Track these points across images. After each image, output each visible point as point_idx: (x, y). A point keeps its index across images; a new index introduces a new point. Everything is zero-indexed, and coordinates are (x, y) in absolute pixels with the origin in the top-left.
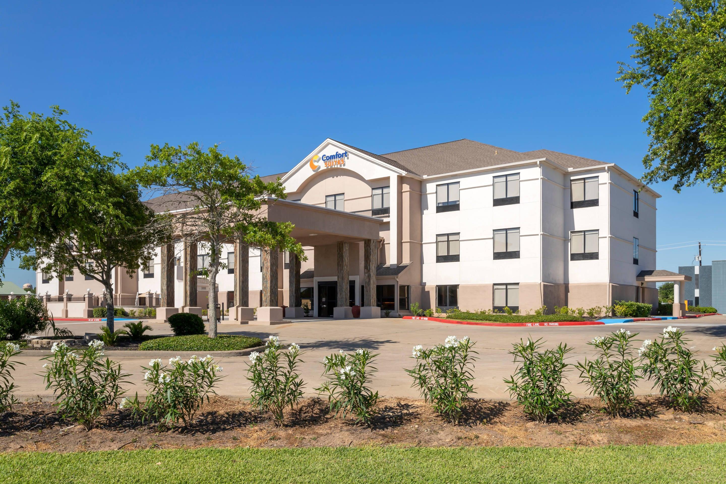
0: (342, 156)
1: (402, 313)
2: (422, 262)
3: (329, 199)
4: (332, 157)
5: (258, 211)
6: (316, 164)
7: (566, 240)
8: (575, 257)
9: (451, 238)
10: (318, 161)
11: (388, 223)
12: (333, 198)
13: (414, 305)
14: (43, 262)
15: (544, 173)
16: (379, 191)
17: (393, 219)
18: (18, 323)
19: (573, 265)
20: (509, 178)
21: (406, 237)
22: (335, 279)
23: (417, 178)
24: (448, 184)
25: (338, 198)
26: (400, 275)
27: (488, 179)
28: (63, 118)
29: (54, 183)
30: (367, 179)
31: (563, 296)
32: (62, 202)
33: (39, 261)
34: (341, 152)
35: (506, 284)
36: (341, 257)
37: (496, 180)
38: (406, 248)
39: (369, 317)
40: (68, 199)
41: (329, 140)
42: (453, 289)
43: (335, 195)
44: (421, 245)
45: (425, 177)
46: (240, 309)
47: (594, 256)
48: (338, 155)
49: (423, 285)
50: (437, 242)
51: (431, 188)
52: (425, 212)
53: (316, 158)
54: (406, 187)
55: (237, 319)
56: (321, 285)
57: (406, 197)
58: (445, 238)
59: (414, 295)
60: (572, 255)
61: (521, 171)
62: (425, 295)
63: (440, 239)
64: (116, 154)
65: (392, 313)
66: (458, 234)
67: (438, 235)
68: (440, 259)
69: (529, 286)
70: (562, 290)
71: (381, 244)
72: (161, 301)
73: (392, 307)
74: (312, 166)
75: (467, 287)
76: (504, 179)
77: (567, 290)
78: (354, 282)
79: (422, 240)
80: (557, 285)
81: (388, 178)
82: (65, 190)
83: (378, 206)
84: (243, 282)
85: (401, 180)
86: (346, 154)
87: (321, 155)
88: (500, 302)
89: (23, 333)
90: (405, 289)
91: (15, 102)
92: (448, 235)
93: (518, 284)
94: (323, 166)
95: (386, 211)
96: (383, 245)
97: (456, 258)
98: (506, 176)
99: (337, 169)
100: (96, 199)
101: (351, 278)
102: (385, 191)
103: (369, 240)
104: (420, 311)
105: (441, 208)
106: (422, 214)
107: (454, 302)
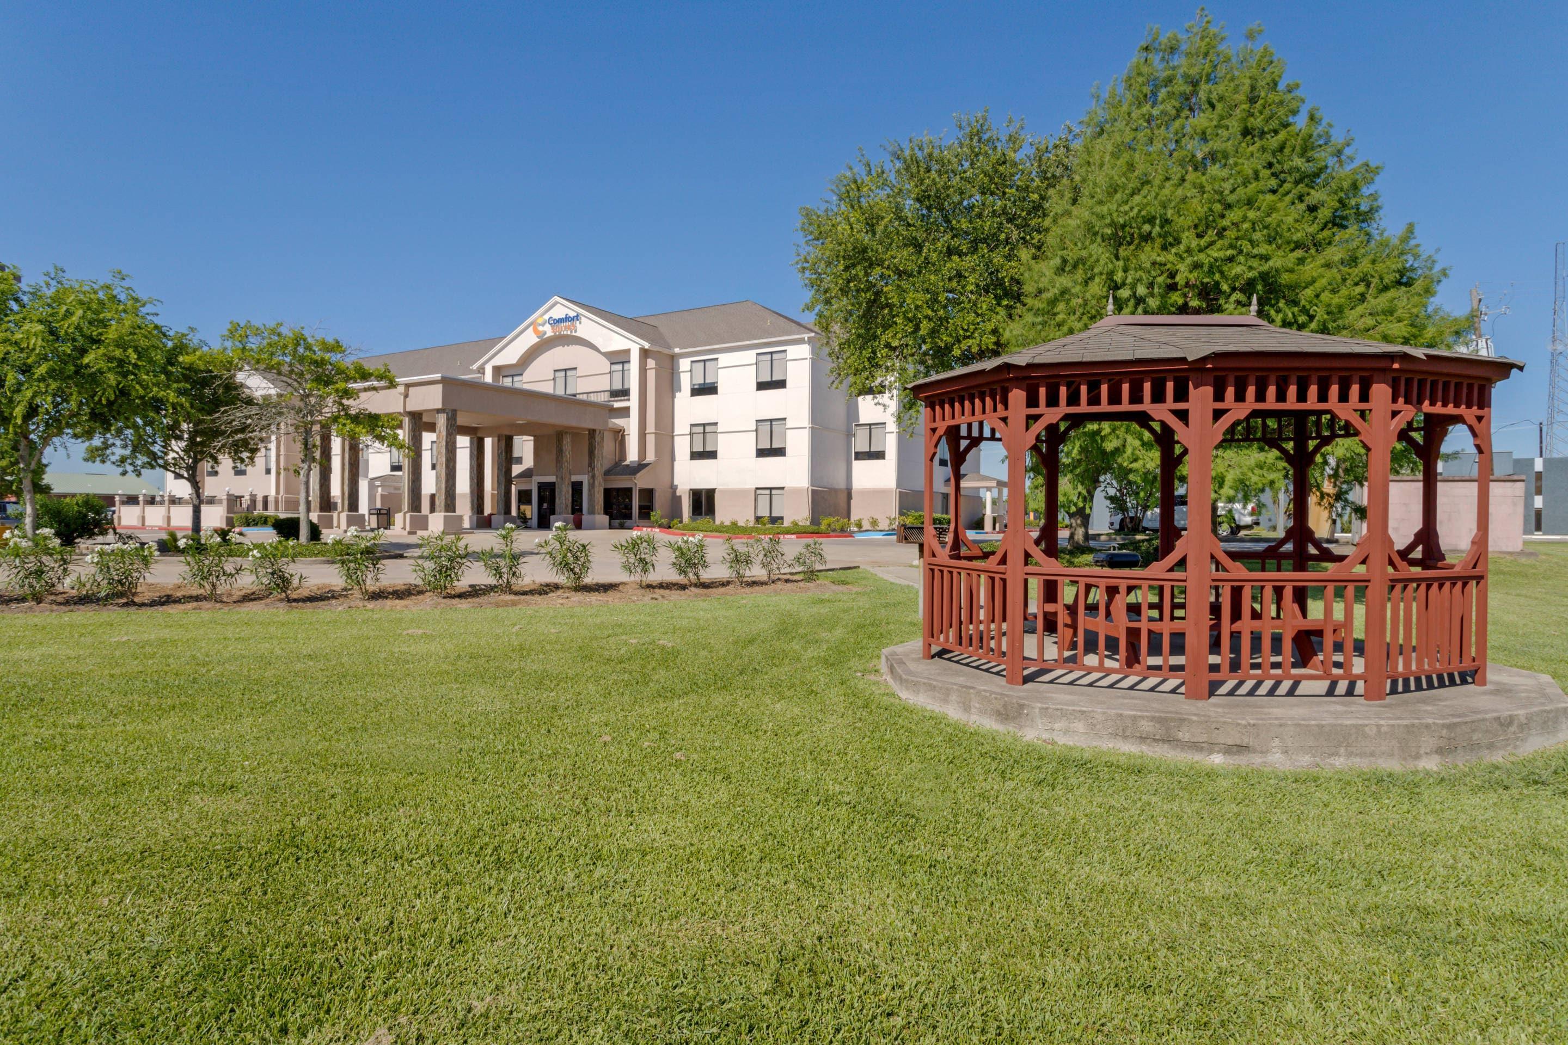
0: (573, 319)
1: (642, 522)
2: (673, 459)
3: (558, 374)
4: (560, 321)
5: (358, 401)
6: (541, 328)
7: (849, 435)
8: (860, 456)
9: (708, 429)
10: (543, 325)
11: (628, 409)
12: (563, 374)
13: (656, 515)
14: (113, 454)
15: (813, 352)
16: (619, 367)
17: (633, 402)
18: (67, 525)
19: (859, 467)
20: (775, 356)
21: (651, 427)
22: (552, 479)
23: (666, 351)
24: (704, 361)
25: (569, 373)
26: (639, 475)
27: (750, 356)
28: (126, 284)
29: (102, 364)
30: (603, 350)
31: (843, 504)
32: (110, 386)
33: (108, 452)
34: (572, 314)
35: (771, 489)
36: (560, 451)
37: (761, 358)
38: (651, 440)
39: (592, 527)
40: (119, 383)
41: (556, 298)
42: (711, 493)
43: (566, 370)
44: (673, 437)
45: (677, 350)
46: (408, 515)
47: (880, 455)
48: (567, 319)
49: (673, 488)
50: (691, 434)
51: (685, 364)
52: (678, 394)
53: (540, 321)
54: (651, 363)
55: (404, 528)
56: (542, 486)
57: (651, 375)
58: (701, 429)
59: (660, 502)
60: (856, 453)
61: (788, 348)
62: (676, 501)
63: (696, 430)
64: (192, 329)
65: (628, 522)
66: (716, 424)
67: (692, 425)
68: (695, 456)
69: (796, 491)
70: (843, 497)
71: (620, 436)
72: (312, 505)
73: (629, 517)
74: (536, 331)
75: (725, 492)
76: (769, 357)
77: (849, 496)
78: (581, 483)
79: (673, 431)
80: (833, 491)
81: (628, 351)
82: (117, 373)
83: (618, 386)
84: (413, 482)
85: (645, 353)
86: (577, 317)
87: (546, 317)
88: (764, 512)
89: (78, 537)
90: (648, 494)
91: (60, 265)
92: (704, 425)
93: (783, 488)
94: (549, 331)
95: (625, 393)
96: (623, 436)
97: (712, 455)
98: (771, 353)
99: (567, 336)
100: (154, 385)
101: (575, 478)
102: (626, 366)
103: (594, 431)
104: (664, 521)
105: (698, 390)
106: (673, 397)
107: (711, 511)
